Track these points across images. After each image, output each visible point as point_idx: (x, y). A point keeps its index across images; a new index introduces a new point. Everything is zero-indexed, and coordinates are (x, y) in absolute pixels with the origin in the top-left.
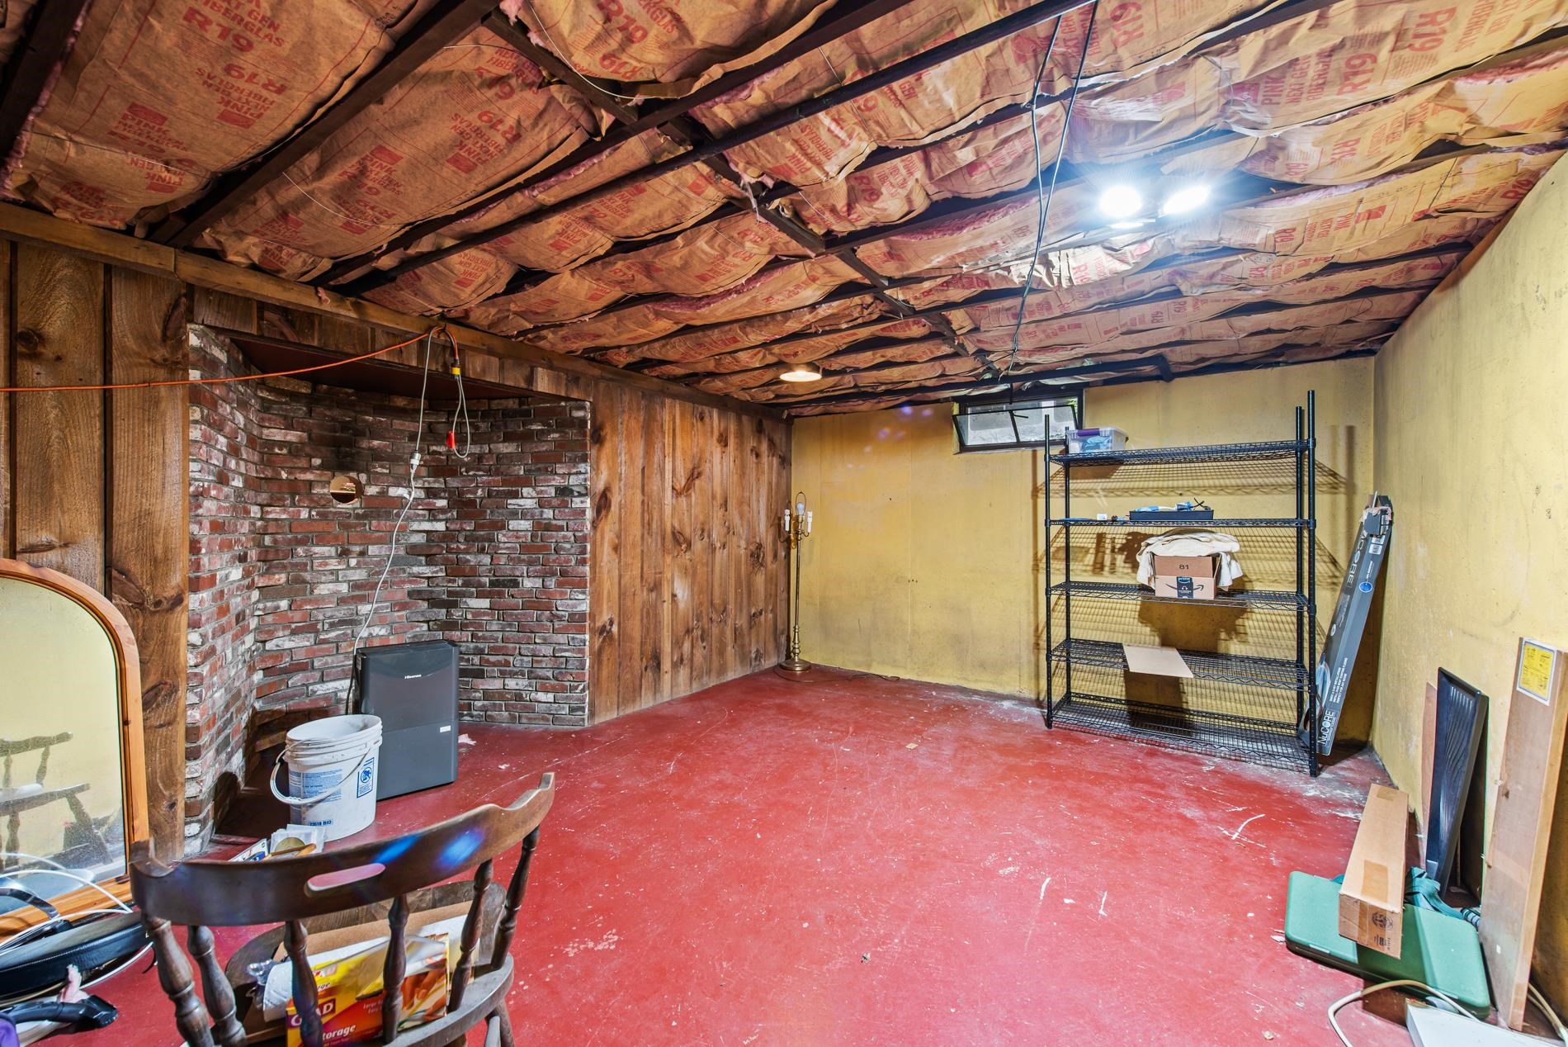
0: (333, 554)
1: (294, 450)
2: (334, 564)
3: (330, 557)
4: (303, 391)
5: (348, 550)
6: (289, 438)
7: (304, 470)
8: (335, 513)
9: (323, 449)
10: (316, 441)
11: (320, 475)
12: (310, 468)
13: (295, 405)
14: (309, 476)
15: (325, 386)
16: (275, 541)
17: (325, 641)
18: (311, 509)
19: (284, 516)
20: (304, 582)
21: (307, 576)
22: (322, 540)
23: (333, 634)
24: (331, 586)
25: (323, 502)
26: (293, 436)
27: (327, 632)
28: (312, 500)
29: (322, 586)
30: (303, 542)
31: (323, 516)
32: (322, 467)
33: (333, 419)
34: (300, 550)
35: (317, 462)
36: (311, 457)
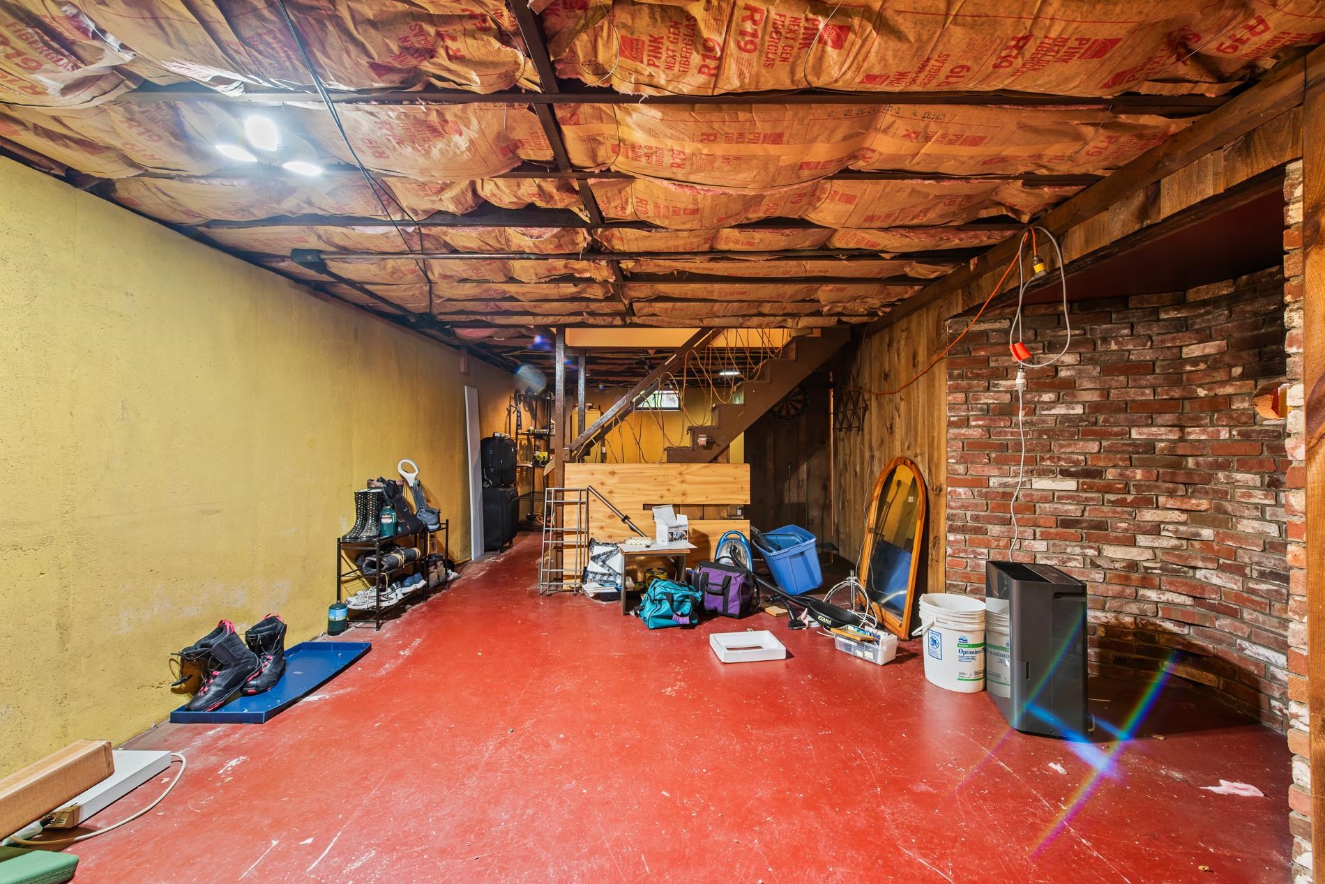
0: (1259, 484)
1: (1213, 363)
2: (1259, 497)
3: (1255, 488)
4: (1225, 292)
5: (1278, 480)
6: (1207, 351)
7: (1223, 383)
8: (1260, 432)
9: (1244, 354)
10: (1237, 347)
11: (1241, 387)
12: (1230, 380)
13: (1217, 312)
14: (1229, 390)
15: (1244, 277)
16: (1197, 464)
17: (1253, 591)
18: (1231, 428)
19: (1203, 437)
20: (1225, 512)
21: (1229, 507)
22: (1244, 467)
23: (1263, 587)
24: (1256, 524)
25: (1244, 419)
26: (1210, 348)
27: (1257, 581)
28: (1231, 418)
29: (1245, 522)
30: (1224, 466)
31: (1245, 435)
32: (1242, 377)
33: (1255, 314)
34: (1221, 476)
35: (1237, 371)
36: (1231, 366)
